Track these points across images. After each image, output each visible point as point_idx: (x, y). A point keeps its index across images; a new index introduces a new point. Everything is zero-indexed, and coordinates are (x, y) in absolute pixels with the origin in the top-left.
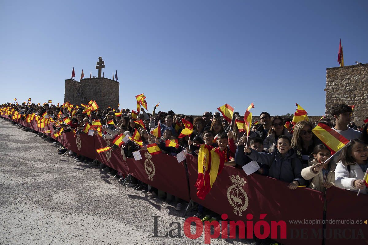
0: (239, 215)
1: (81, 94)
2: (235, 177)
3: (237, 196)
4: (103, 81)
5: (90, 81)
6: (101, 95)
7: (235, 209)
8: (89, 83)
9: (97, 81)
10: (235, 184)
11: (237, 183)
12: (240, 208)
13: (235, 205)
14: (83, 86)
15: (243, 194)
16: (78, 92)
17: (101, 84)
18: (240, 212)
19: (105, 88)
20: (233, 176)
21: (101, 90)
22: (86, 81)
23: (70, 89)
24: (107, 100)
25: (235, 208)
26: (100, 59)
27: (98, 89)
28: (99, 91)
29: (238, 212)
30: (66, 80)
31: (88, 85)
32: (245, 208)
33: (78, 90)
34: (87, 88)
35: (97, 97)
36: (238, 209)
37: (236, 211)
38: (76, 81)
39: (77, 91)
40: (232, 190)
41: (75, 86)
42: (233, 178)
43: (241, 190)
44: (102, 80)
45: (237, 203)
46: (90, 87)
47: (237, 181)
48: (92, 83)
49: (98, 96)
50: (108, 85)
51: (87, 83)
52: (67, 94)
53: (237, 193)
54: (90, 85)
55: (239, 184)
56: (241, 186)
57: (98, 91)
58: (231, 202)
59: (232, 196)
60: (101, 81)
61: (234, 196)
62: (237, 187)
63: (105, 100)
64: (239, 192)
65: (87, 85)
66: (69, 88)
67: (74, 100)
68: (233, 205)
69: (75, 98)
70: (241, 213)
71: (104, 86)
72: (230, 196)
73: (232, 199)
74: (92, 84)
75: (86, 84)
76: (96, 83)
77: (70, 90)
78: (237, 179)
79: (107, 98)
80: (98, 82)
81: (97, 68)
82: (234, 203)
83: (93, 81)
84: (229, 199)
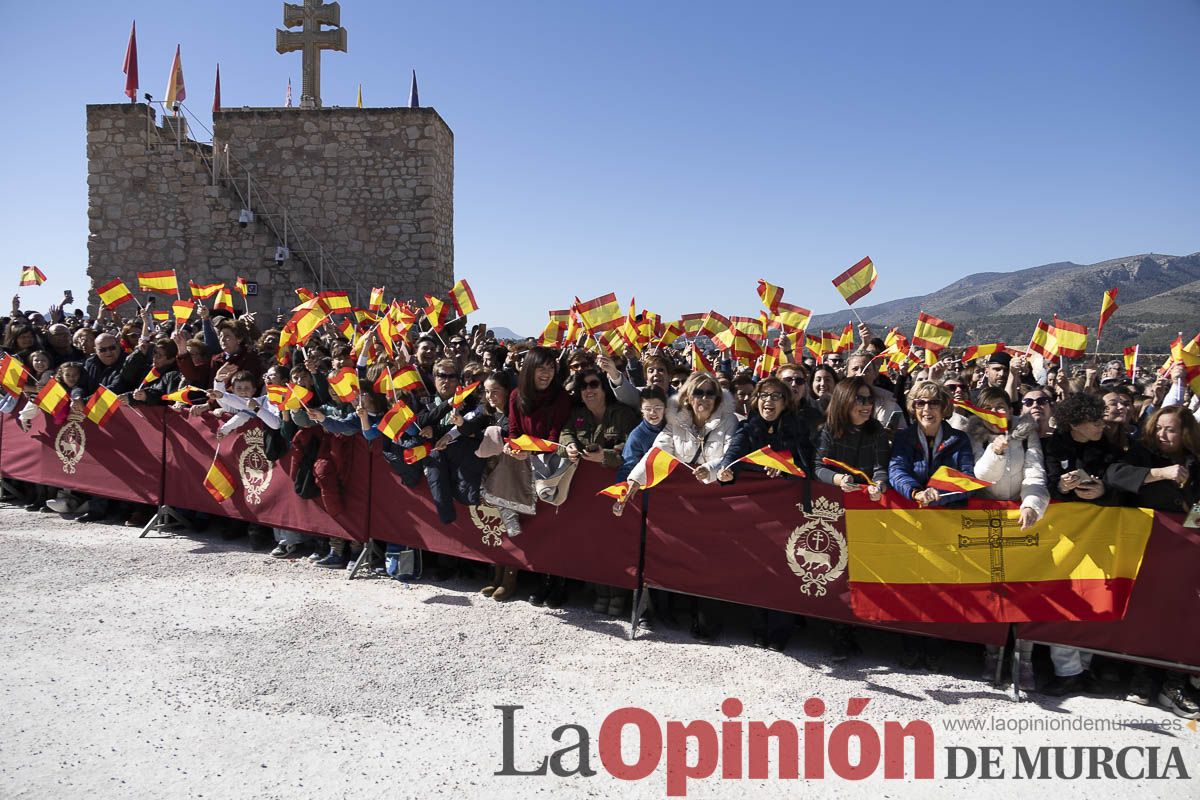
5: (309, 126)
6: (424, 225)
8: (300, 140)
16: (234, 194)
17: (415, 152)
21: (420, 192)
22: (277, 121)
23: (141, 173)
27: (387, 182)
28: (404, 193)
30: (95, 112)
31: (298, 152)
34: (290, 171)
35: (384, 236)
39: (215, 191)
44: (422, 127)
46: (318, 171)
48: (329, 137)
49: (393, 229)
51: (288, 142)
52: (114, 213)
54: (316, 156)
57: (390, 194)
60: (413, 132)
65: (286, 155)
66: (128, 164)
67: (196, 251)
69: (203, 237)
74: (332, 145)
75: (279, 143)
76: (371, 142)
77: (138, 184)
80: (385, 134)
83: (335, 127)
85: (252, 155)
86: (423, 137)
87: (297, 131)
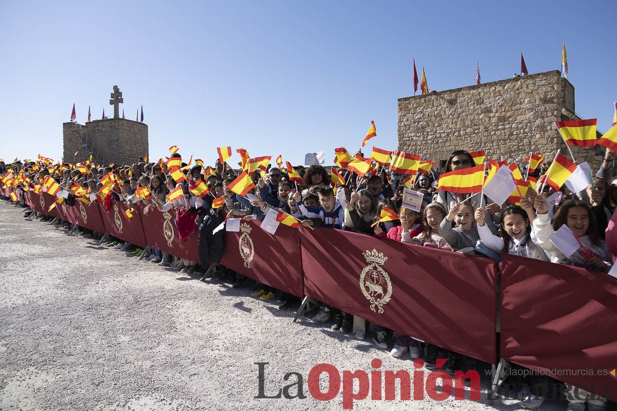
0: (379, 312)
1: (88, 144)
2: (371, 252)
3: (375, 282)
4: (120, 123)
5: (100, 124)
7: (372, 304)
8: (99, 128)
9: (111, 123)
10: (370, 264)
11: (373, 262)
12: (379, 301)
13: (371, 296)
14: (90, 132)
15: (384, 277)
16: (84, 141)
17: (117, 129)
18: (379, 307)
19: (123, 134)
20: (367, 251)
21: (118, 138)
23: (71, 137)
24: (128, 153)
25: (372, 301)
26: (116, 88)
27: (112, 136)
28: (115, 138)
29: (376, 307)
30: (64, 125)
31: (98, 130)
32: (387, 299)
33: (83, 139)
34: (97, 135)
36: (376, 303)
37: (373, 306)
38: (79, 125)
39: (81, 140)
40: (367, 273)
41: (79, 133)
42: (367, 254)
43: (380, 272)
45: (375, 292)
46: (101, 134)
47: (373, 258)
48: (103, 126)
49: (113, 147)
50: (128, 129)
52: (67, 146)
53: (375, 276)
54: (101, 131)
55: (377, 263)
56: (380, 266)
57: (113, 139)
58: (366, 294)
59: (368, 283)
60: (117, 124)
61: (371, 283)
62: (375, 268)
63: (125, 152)
64: (378, 275)
65: (97, 131)
66: (69, 135)
68: (369, 297)
69: (79, 151)
70: (381, 308)
71: (122, 131)
72: (365, 284)
73: (367, 288)
74: (104, 128)
75: (95, 129)
76: (110, 127)
77: (71, 140)
78: (373, 256)
79: (129, 149)
80: (112, 125)
81: (111, 103)
82: (370, 294)
83: (105, 124)
84: (363, 288)
85: (92, 132)
86: (118, 125)
87: (98, 126)
